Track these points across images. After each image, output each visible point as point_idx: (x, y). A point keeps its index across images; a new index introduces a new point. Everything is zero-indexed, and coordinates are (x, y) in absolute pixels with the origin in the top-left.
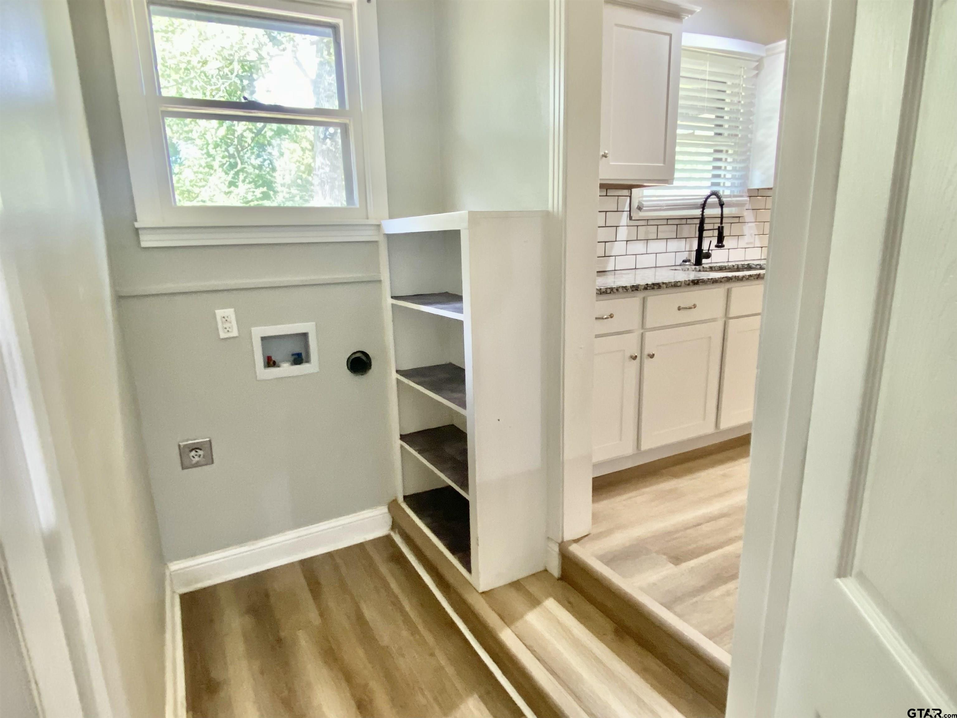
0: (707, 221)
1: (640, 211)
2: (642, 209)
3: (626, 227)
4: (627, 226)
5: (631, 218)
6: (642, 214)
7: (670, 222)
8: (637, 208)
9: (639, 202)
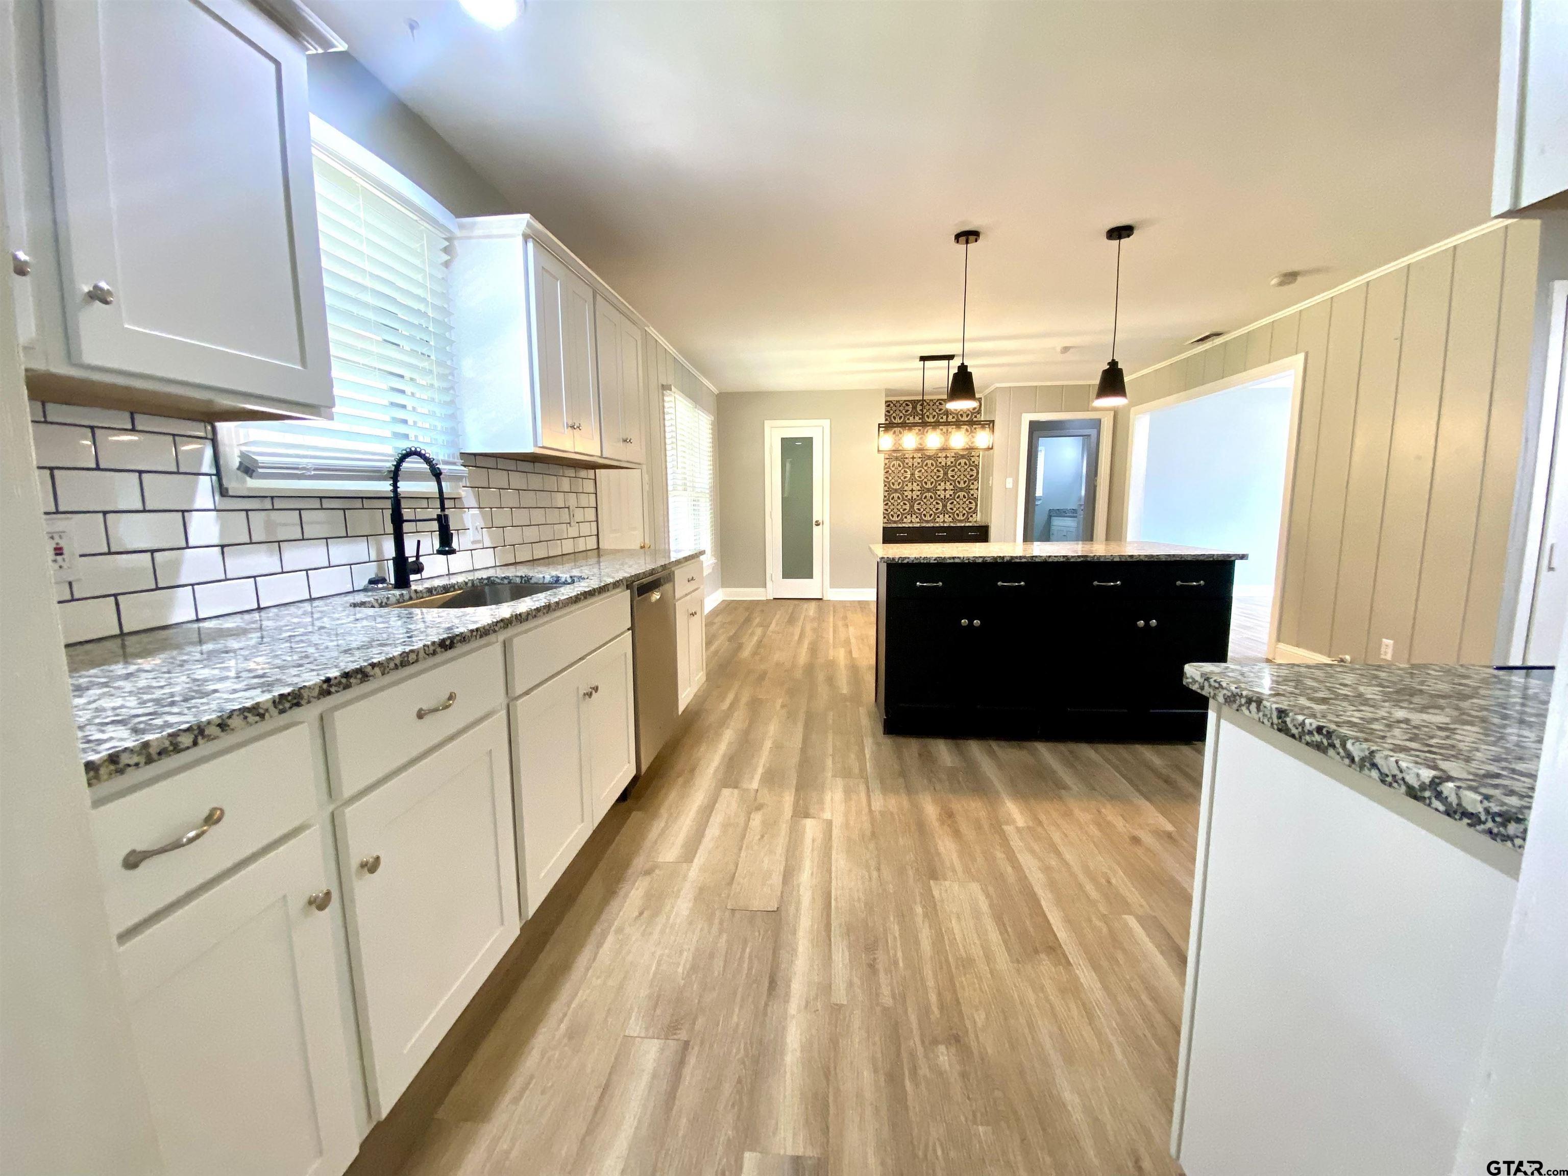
0: (404, 504)
1: (251, 477)
2: (253, 471)
3: (215, 513)
4: (215, 510)
5: (223, 492)
6: (253, 484)
7: (327, 504)
8: (239, 469)
9: (243, 455)
